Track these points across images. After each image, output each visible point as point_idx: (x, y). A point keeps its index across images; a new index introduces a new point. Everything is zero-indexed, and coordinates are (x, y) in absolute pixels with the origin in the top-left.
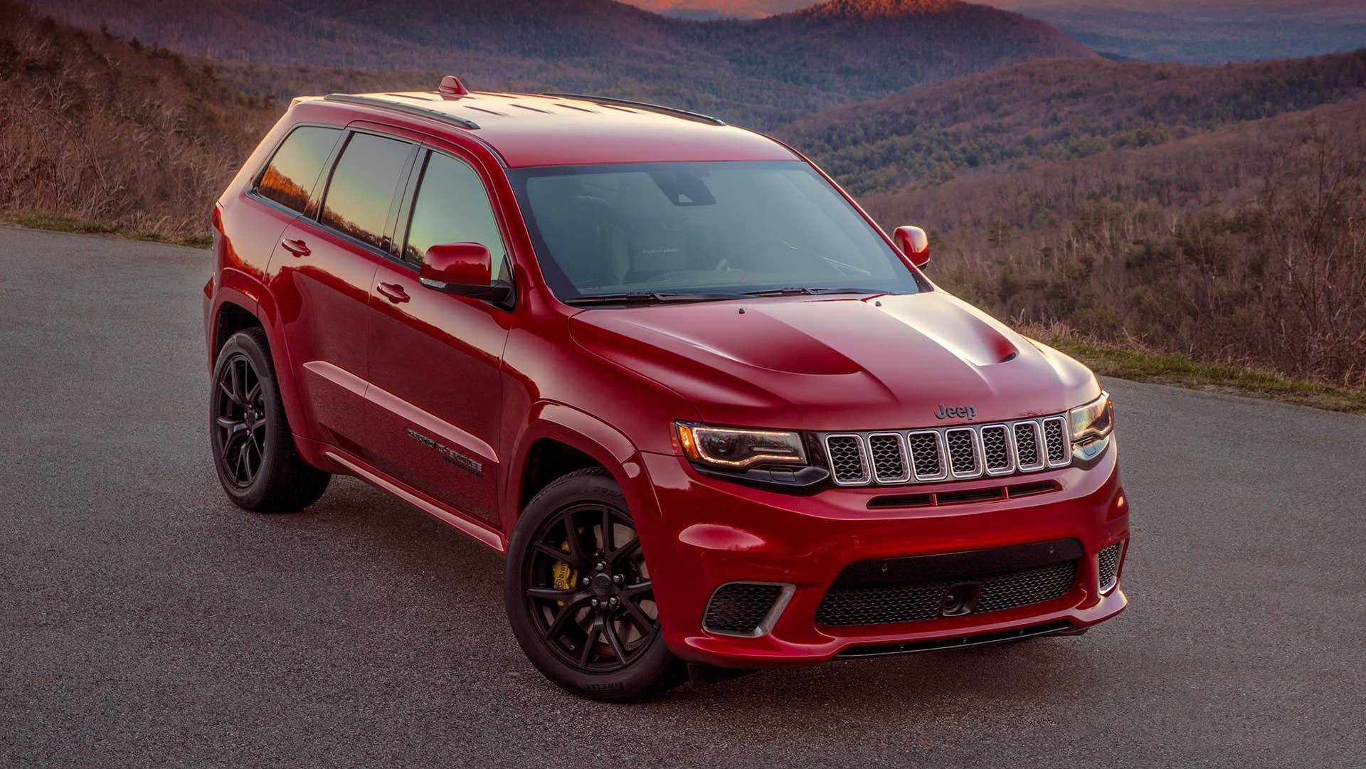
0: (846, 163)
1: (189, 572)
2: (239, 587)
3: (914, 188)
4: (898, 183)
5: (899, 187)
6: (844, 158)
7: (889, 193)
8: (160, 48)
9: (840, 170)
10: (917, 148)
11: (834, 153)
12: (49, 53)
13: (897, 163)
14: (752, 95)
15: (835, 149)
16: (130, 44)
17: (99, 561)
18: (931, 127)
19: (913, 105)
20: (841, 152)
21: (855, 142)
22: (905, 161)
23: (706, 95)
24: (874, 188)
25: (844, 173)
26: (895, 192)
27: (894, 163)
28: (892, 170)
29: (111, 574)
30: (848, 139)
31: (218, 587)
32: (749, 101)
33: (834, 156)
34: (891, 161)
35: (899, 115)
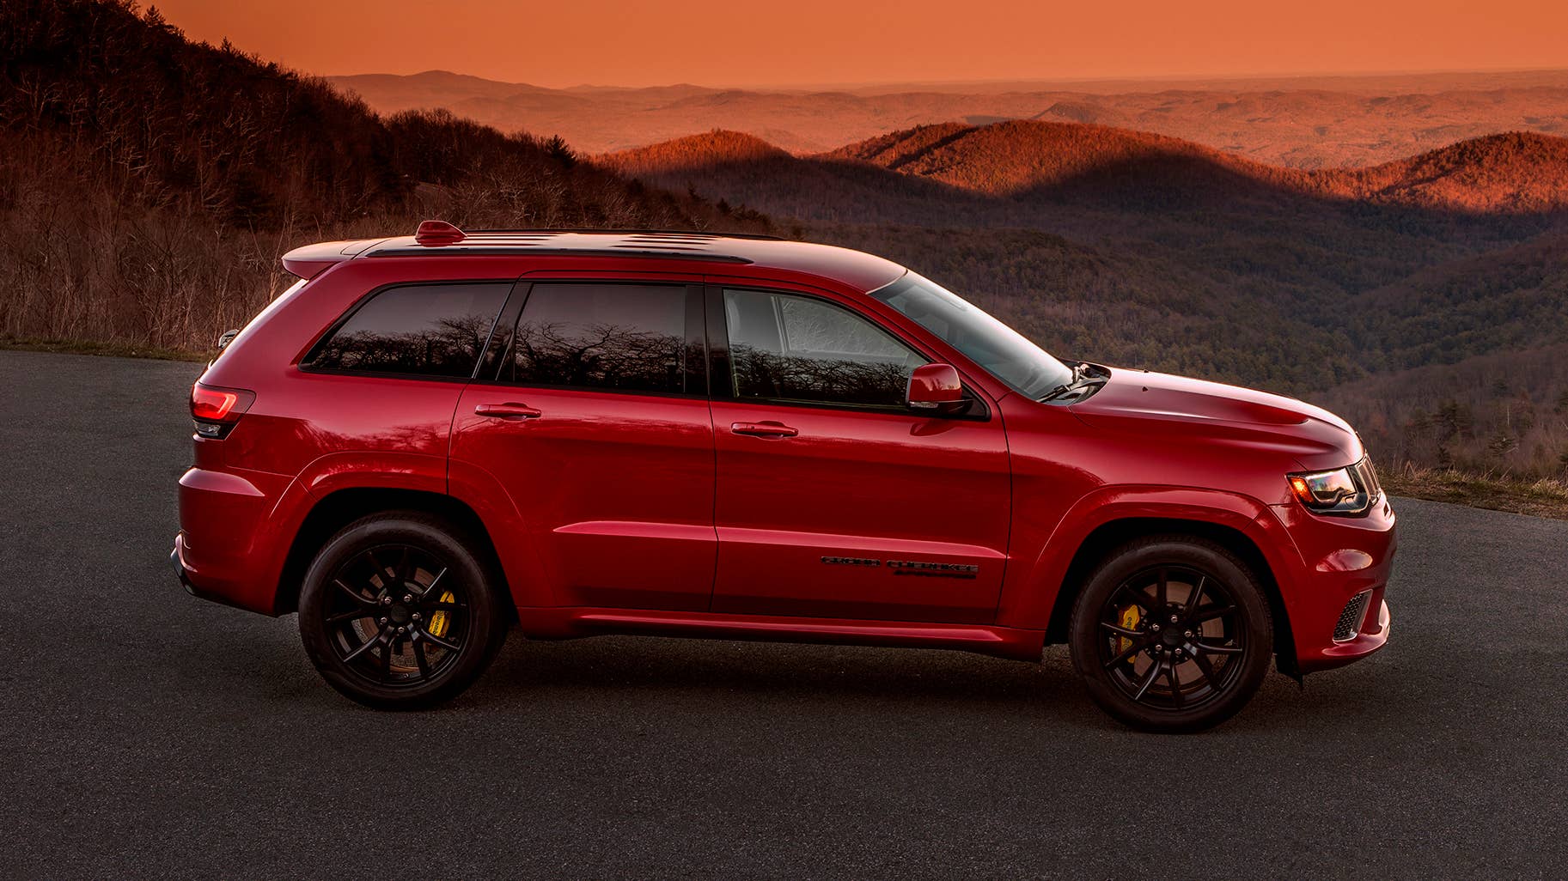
0: (1467, 319)
1: (783, 758)
2: (834, 774)
3: (1543, 345)
4: (1525, 339)
5: (1525, 344)
6: (1466, 313)
7: (1515, 350)
8: (748, 209)
9: (1461, 327)
10: (1544, 302)
11: (1454, 308)
12: (636, 217)
13: (1523, 318)
14: (1366, 248)
15: (1456, 304)
16: (718, 206)
17: (690, 746)
18: (1559, 279)
19: (1540, 255)
20: (1462, 307)
21: (1477, 296)
22: (1532, 316)
23: (1316, 248)
24: (1499, 345)
25: (1466, 330)
26: (1522, 349)
27: (1519, 318)
28: (1518, 325)
29: (702, 760)
30: (1470, 292)
31: (812, 774)
32: (1361, 254)
33: (1454, 311)
34: (1516, 316)
35: (1524, 267)
